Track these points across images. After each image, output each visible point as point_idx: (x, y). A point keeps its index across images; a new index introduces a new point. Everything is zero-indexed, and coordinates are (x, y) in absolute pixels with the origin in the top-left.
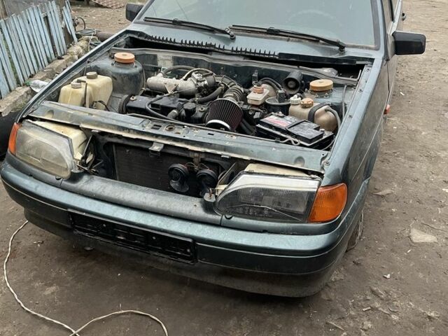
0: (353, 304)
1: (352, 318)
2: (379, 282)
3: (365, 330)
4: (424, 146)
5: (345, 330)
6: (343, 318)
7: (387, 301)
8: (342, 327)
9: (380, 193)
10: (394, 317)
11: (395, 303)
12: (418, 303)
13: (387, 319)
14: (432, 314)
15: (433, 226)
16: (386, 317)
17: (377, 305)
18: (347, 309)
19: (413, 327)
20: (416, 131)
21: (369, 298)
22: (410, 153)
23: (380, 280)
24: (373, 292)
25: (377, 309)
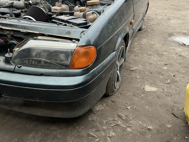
0: (106, 122)
1: (104, 130)
2: (123, 111)
3: (110, 137)
4: (157, 50)
5: (99, 137)
6: (99, 130)
7: (126, 121)
8: (97, 135)
9: (132, 69)
10: (129, 129)
11: (130, 122)
12: (144, 121)
13: (125, 131)
14: (151, 128)
15: (157, 84)
16: (124, 130)
17: (120, 123)
18: (102, 126)
19: (139, 135)
20: (154, 44)
21: (115, 119)
22: (149, 53)
23: (124, 110)
24: (119, 116)
25: (119, 125)
